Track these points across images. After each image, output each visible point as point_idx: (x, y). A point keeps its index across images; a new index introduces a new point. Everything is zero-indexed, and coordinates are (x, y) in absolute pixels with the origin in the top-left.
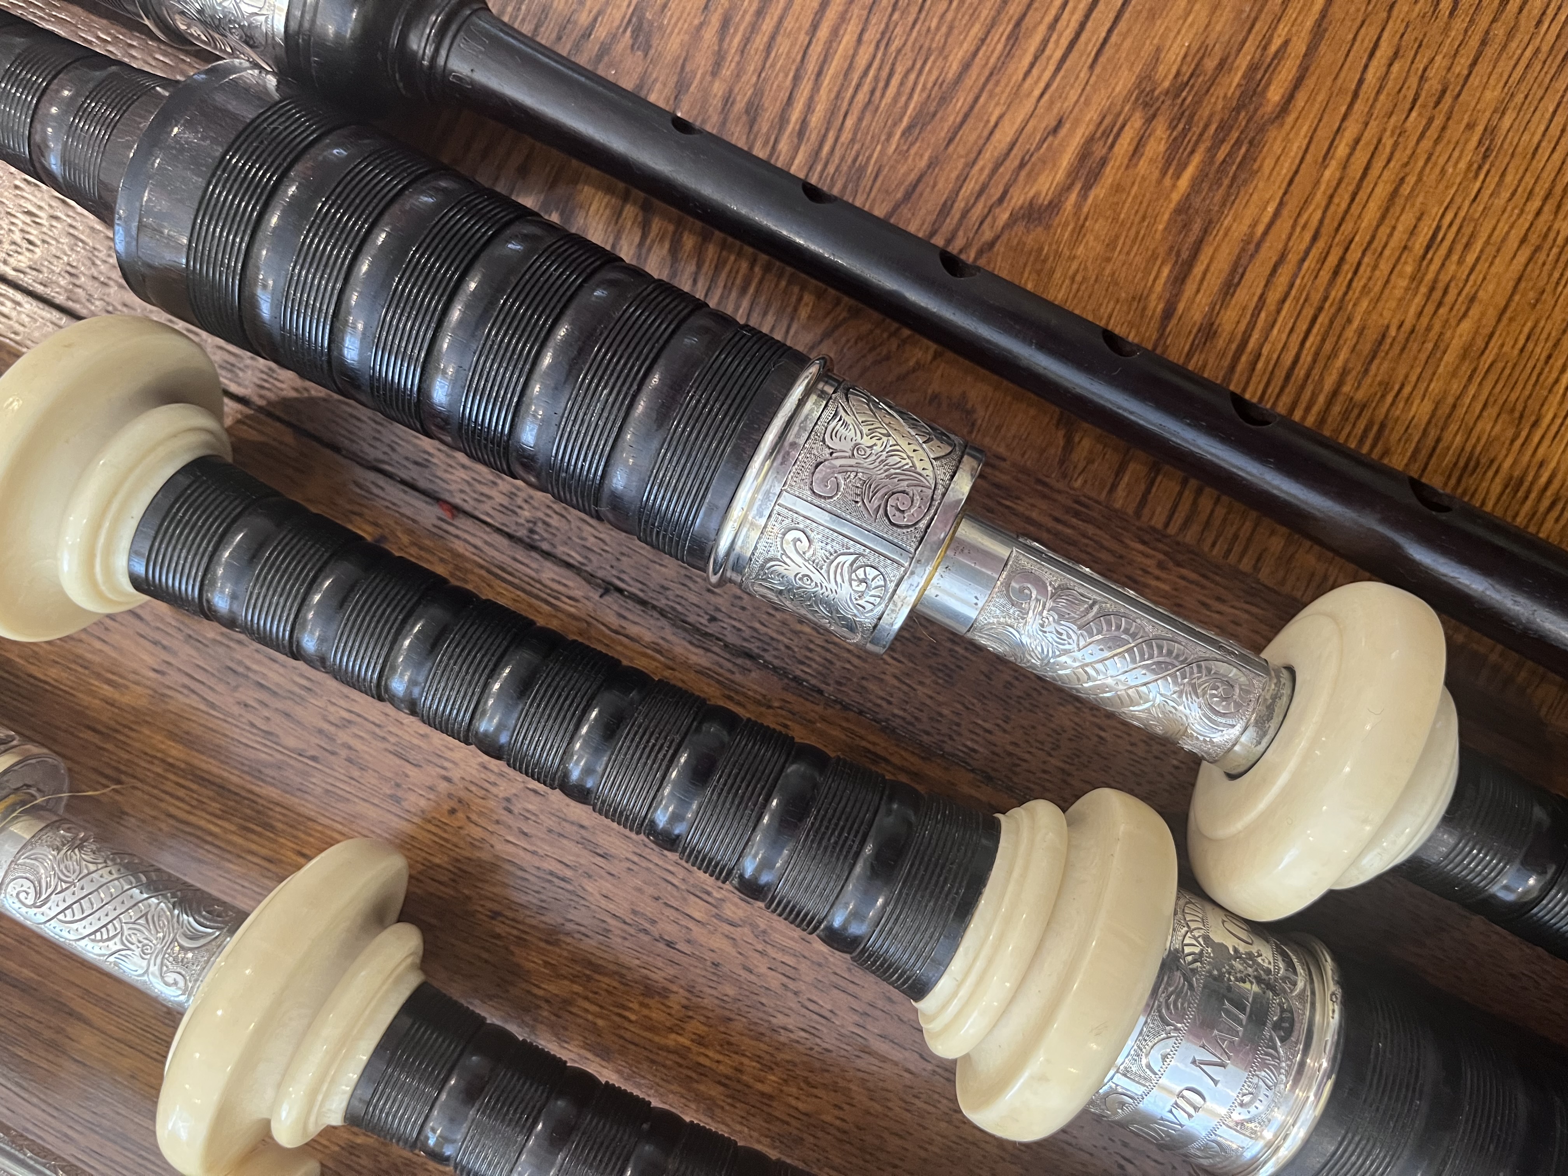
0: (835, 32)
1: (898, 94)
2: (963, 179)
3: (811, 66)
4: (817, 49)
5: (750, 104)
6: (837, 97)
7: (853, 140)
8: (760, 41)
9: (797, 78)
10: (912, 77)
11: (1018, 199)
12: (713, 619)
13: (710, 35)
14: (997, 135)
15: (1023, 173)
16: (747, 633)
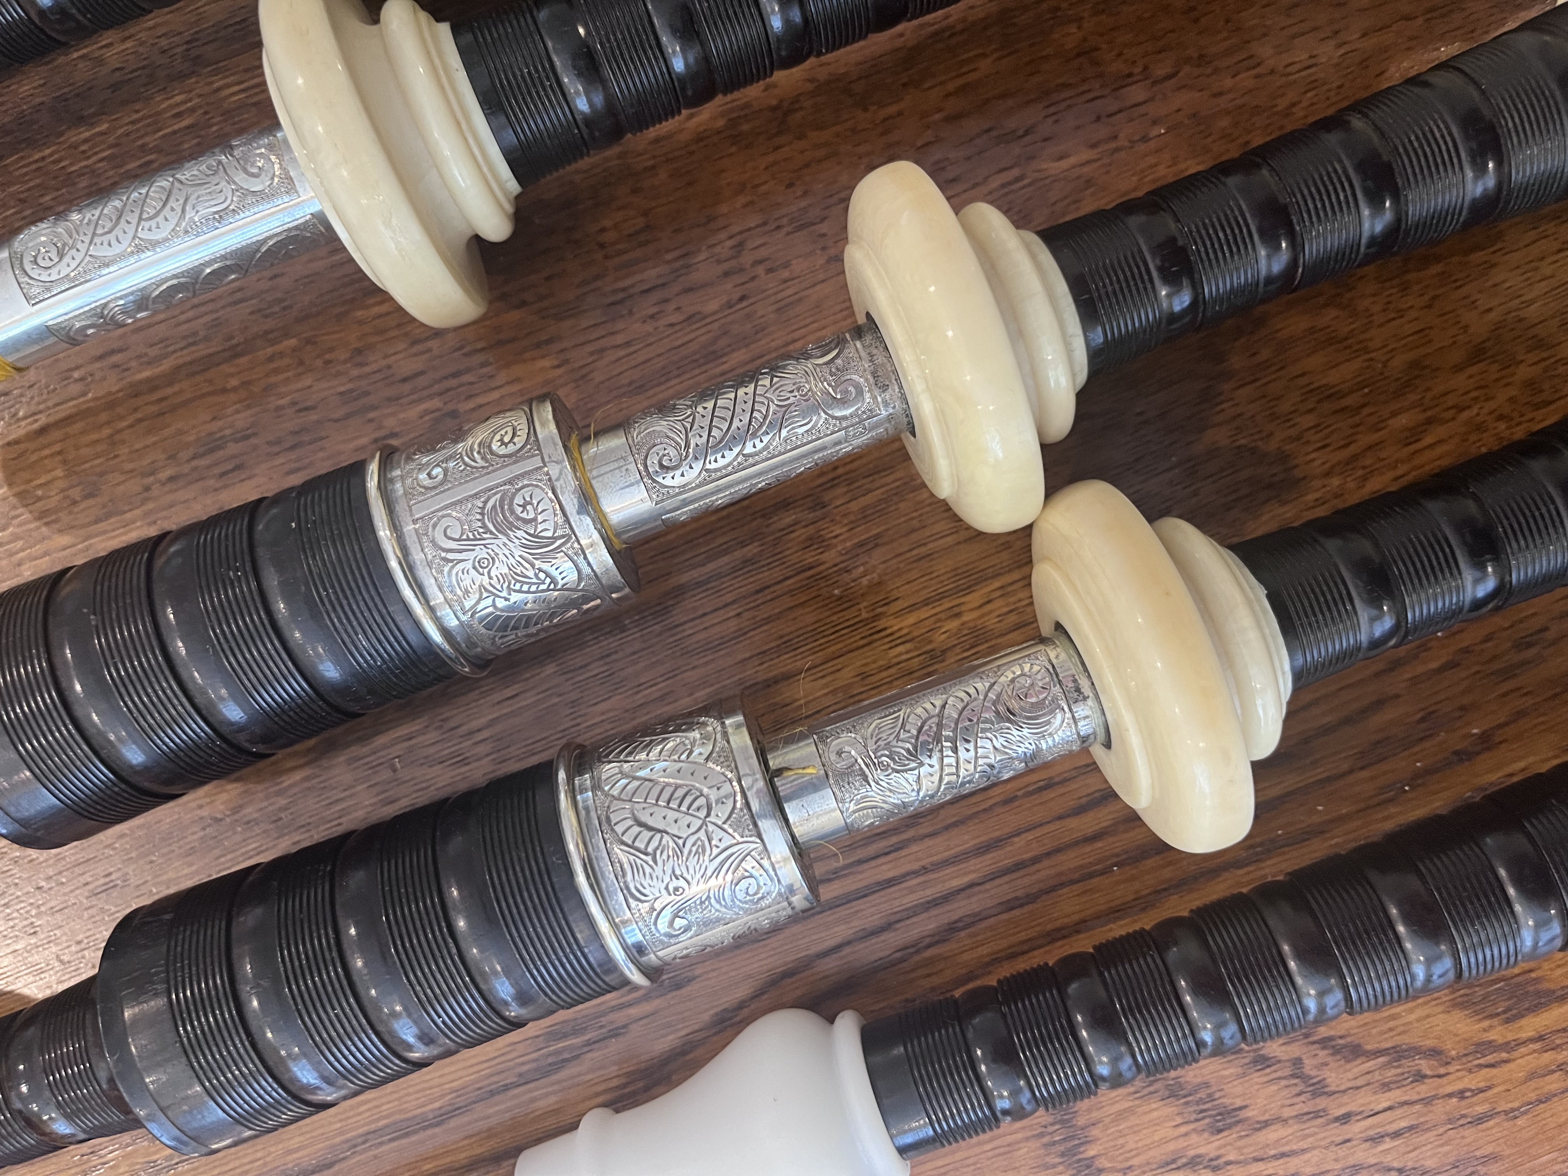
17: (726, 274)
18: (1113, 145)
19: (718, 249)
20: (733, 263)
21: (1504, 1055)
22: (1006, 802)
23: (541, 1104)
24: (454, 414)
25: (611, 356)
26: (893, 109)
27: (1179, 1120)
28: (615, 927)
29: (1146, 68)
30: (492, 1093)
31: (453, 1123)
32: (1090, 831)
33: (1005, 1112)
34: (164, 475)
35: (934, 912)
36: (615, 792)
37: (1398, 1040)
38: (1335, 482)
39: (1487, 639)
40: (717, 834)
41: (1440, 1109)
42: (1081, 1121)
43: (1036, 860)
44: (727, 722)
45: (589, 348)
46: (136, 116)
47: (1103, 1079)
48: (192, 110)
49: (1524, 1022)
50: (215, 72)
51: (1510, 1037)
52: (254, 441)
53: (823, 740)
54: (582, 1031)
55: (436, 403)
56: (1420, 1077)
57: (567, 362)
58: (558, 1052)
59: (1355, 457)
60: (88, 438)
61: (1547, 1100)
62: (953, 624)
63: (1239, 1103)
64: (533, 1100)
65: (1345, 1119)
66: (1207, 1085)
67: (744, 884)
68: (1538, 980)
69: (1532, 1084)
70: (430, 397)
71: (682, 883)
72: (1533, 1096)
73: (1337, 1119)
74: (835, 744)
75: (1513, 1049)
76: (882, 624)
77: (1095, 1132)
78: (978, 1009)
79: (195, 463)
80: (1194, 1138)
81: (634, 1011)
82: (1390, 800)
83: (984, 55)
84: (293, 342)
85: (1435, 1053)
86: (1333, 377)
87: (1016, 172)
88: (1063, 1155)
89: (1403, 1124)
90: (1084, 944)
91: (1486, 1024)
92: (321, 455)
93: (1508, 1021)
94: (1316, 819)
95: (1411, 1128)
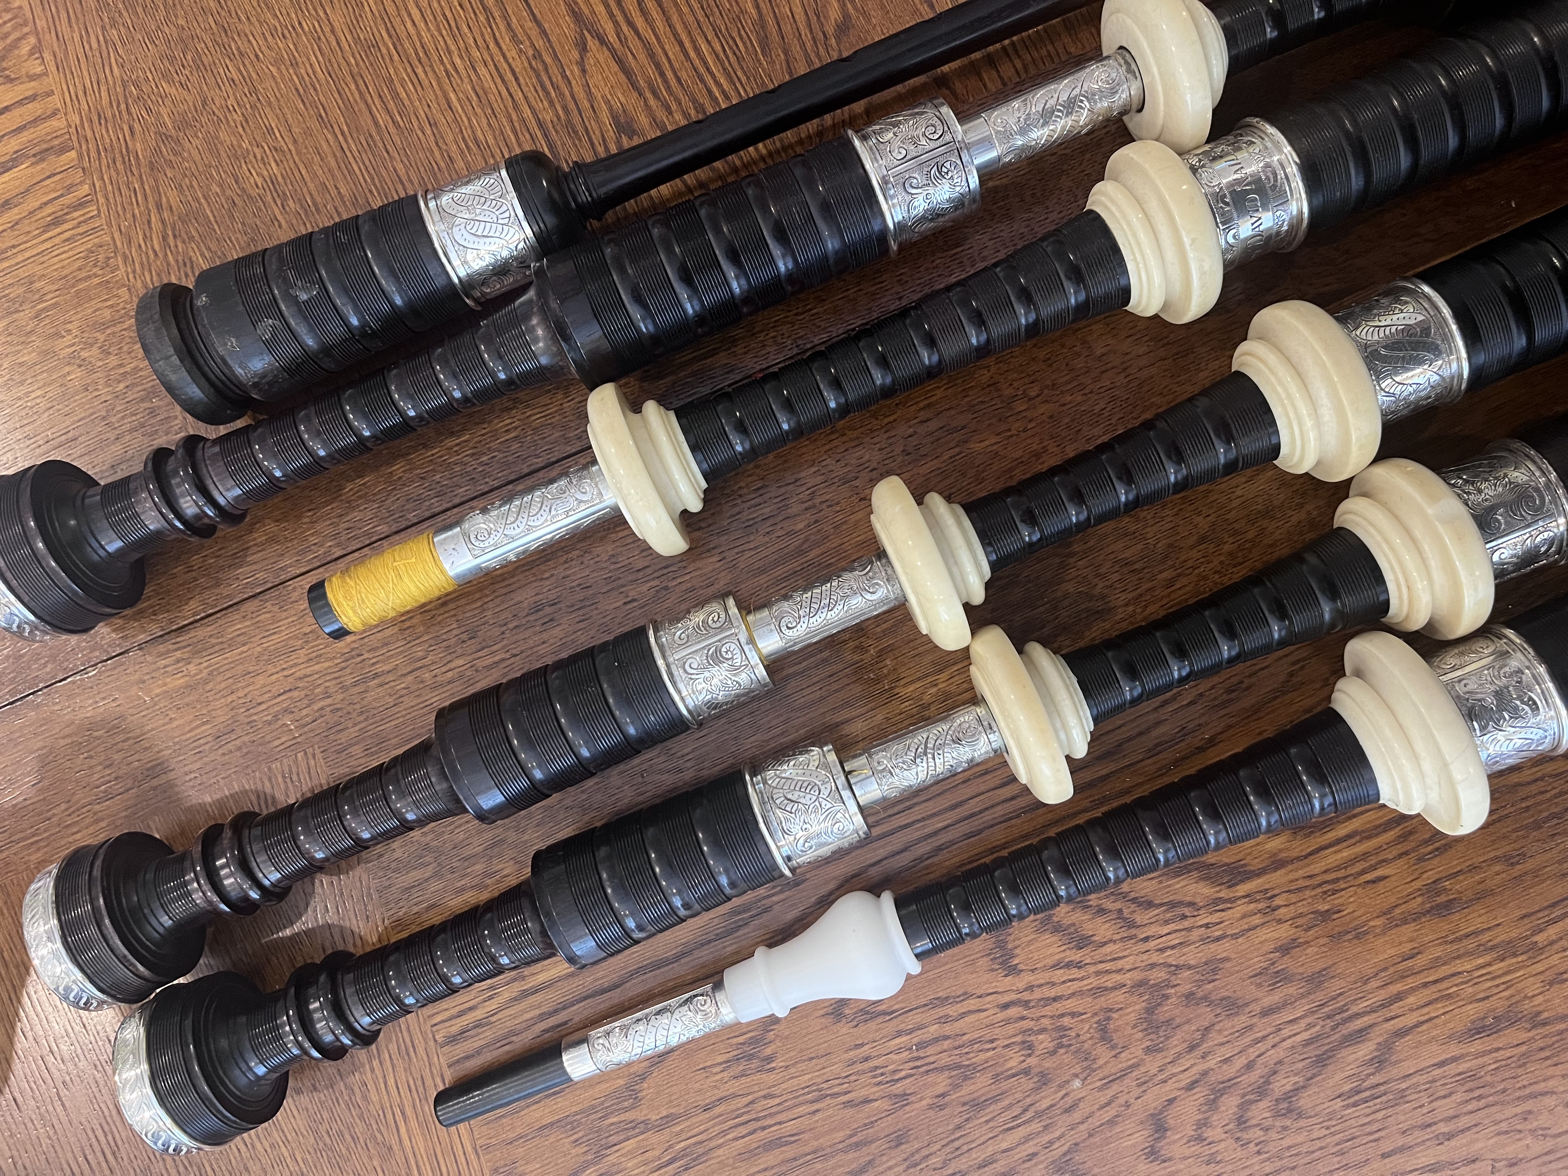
0: (697, 49)
1: (744, 43)
2: (803, 45)
3: (702, 70)
4: (697, 62)
5: (695, 108)
6: (724, 69)
7: (748, 78)
8: (673, 82)
9: (702, 80)
10: (743, 33)
11: (830, 30)
12: (900, 298)
13: (652, 102)
14: (797, 17)
15: (822, 19)
16: (919, 288)
17: (807, 509)
18: (1009, 434)
19: (801, 496)
20: (810, 503)
21: (1229, 905)
22: (964, 782)
23: (728, 949)
24: (666, 588)
25: (748, 554)
26: (891, 418)
27: (1060, 943)
28: (778, 848)
29: (1025, 391)
30: (702, 945)
31: (682, 961)
32: (1009, 796)
33: (966, 934)
34: (511, 626)
35: (929, 841)
36: (774, 784)
37: (1171, 898)
38: (1131, 608)
39: (1212, 688)
40: (824, 803)
41: (1196, 934)
42: (1010, 946)
43: (981, 812)
44: (825, 749)
45: (736, 550)
46: (484, 431)
47: (1014, 916)
48: (516, 428)
49: (1238, 887)
50: (528, 406)
51: (1231, 895)
52: (559, 606)
53: (870, 756)
54: (749, 910)
55: (656, 582)
56: (1184, 917)
57: (724, 558)
58: (735, 922)
59: (1141, 595)
60: (468, 608)
61: (1255, 928)
62: (934, 690)
63: (1091, 933)
64: (724, 948)
65: (1146, 939)
66: (1074, 924)
67: (837, 826)
68: (1245, 865)
69: (1246, 920)
70: (653, 579)
71: (808, 826)
72: (1246, 927)
73: (1142, 940)
74: (876, 757)
75: (1234, 902)
76: (896, 691)
77: (1017, 951)
78: (952, 886)
79: (527, 619)
80: (1068, 953)
81: (775, 899)
82: (1162, 775)
83: (939, 387)
84: (577, 552)
85: (1191, 904)
86: (1128, 554)
87: (957, 450)
88: (1001, 964)
89: (1177, 942)
90: (1005, 853)
91: (1218, 889)
92: (596, 612)
93: (1230, 887)
94: (1126, 785)
95: (1181, 944)
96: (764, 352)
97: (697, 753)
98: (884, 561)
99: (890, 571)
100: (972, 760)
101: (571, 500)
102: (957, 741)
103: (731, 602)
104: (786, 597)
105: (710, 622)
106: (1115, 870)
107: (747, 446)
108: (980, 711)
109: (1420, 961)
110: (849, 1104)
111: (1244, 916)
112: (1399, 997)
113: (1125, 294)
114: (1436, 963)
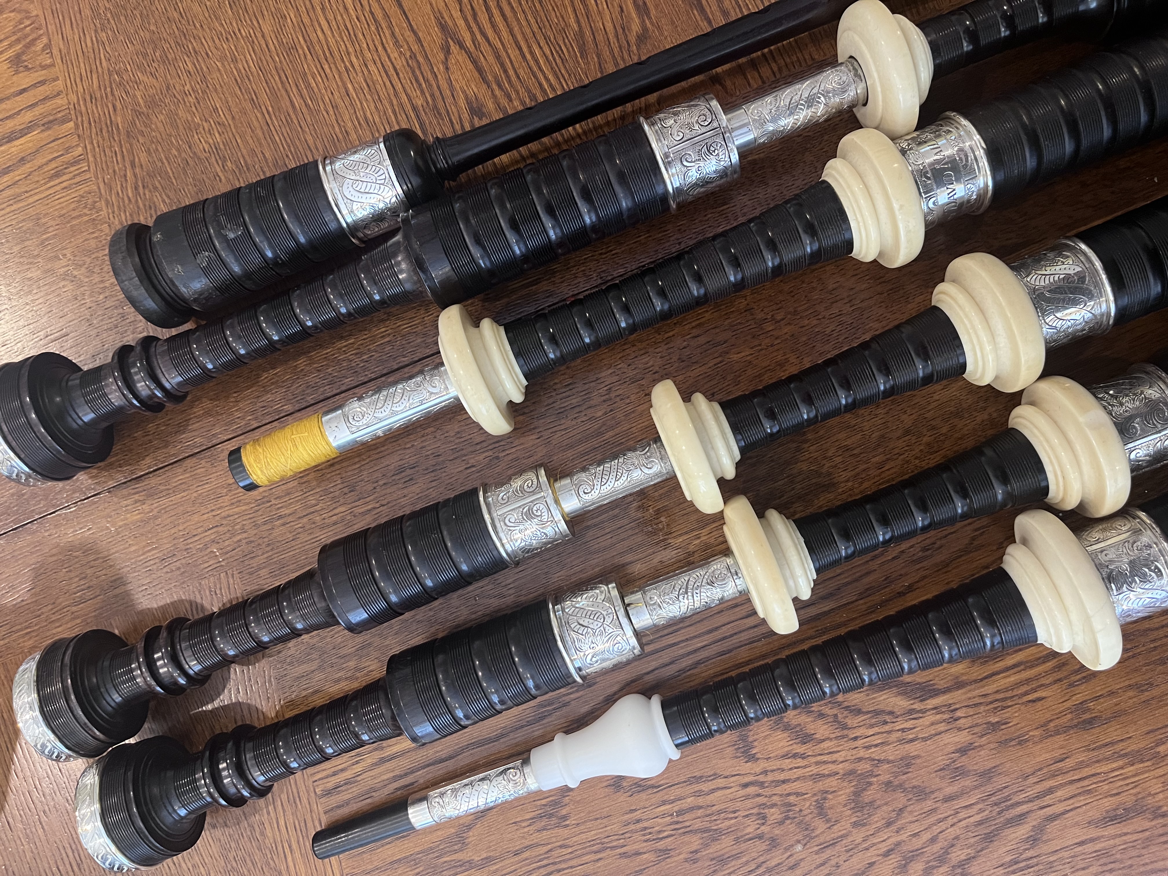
0: (532, 53)
1: (568, 49)
2: (612, 51)
3: (535, 69)
4: (532, 63)
5: (529, 97)
6: (552, 69)
7: (570, 75)
8: (513, 78)
9: (535, 76)
10: (566, 41)
11: (633, 39)
12: (680, 243)
13: (497, 92)
14: (608, 30)
15: (626, 31)
16: (694, 236)
17: (604, 401)
18: (760, 348)
19: (601, 391)
20: (607, 396)
21: (921, 715)
22: (719, 613)
23: (536, 733)
24: (497, 458)
25: (559, 434)
26: (671, 334)
27: (789, 739)
28: (572, 661)
29: (772, 316)
30: (517, 729)
31: (502, 741)
32: (752, 624)
33: (715, 731)
34: (381, 483)
35: (691, 656)
36: (570, 612)
37: (876, 708)
38: (850, 484)
39: (911, 547)
40: (607, 628)
41: (895, 736)
42: (751, 739)
43: (731, 636)
44: (610, 586)
45: (550, 431)
46: (365, 337)
47: (752, 718)
48: (389, 335)
49: (928, 701)
50: (398, 319)
51: (922, 707)
52: (417, 469)
53: (644, 593)
54: (552, 704)
55: (490, 453)
56: (885, 723)
57: (541, 436)
58: (542, 713)
59: (858, 474)
60: (350, 468)
61: (940, 734)
62: (697, 542)
63: (813, 732)
64: (533, 731)
65: (855, 738)
66: (800, 725)
67: (617, 646)
68: (934, 685)
69: (933, 727)
70: (487, 451)
71: (595, 645)
72: (933, 732)
73: (852, 739)
74: (649, 594)
75: (925, 712)
76: (670, 541)
77: (756, 744)
78: (705, 693)
79: (394, 478)
80: (795, 746)
81: (572, 696)
82: (871, 612)
83: (707, 311)
84: (432, 429)
85: (891, 713)
86: (848, 442)
87: (720, 359)
88: (743, 753)
89: (879, 741)
90: (746, 669)
91: (912, 702)
92: (444, 474)
93: (921, 701)
94: (843, 620)
95: (882, 743)
96: (576, 282)
97: (516, 584)
98: (659, 444)
99: (663, 453)
100: (722, 599)
101: (425, 392)
102: (711, 583)
103: (542, 472)
104: (584, 469)
105: (525, 487)
106: (830, 686)
107: (558, 354)
108: (729, 561)
109: (1069, 763)
110: (624, 855)
111: (932, 724)
112: (1050, 791)
113: (849, 245)
114: (1080, 766)
